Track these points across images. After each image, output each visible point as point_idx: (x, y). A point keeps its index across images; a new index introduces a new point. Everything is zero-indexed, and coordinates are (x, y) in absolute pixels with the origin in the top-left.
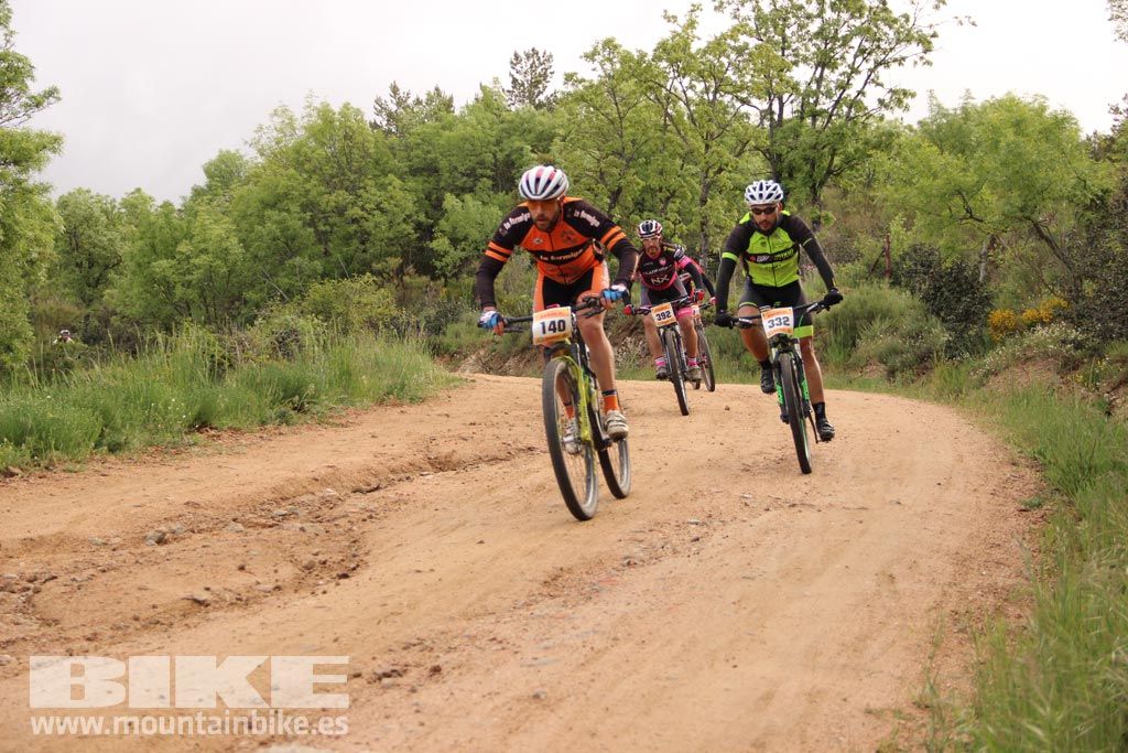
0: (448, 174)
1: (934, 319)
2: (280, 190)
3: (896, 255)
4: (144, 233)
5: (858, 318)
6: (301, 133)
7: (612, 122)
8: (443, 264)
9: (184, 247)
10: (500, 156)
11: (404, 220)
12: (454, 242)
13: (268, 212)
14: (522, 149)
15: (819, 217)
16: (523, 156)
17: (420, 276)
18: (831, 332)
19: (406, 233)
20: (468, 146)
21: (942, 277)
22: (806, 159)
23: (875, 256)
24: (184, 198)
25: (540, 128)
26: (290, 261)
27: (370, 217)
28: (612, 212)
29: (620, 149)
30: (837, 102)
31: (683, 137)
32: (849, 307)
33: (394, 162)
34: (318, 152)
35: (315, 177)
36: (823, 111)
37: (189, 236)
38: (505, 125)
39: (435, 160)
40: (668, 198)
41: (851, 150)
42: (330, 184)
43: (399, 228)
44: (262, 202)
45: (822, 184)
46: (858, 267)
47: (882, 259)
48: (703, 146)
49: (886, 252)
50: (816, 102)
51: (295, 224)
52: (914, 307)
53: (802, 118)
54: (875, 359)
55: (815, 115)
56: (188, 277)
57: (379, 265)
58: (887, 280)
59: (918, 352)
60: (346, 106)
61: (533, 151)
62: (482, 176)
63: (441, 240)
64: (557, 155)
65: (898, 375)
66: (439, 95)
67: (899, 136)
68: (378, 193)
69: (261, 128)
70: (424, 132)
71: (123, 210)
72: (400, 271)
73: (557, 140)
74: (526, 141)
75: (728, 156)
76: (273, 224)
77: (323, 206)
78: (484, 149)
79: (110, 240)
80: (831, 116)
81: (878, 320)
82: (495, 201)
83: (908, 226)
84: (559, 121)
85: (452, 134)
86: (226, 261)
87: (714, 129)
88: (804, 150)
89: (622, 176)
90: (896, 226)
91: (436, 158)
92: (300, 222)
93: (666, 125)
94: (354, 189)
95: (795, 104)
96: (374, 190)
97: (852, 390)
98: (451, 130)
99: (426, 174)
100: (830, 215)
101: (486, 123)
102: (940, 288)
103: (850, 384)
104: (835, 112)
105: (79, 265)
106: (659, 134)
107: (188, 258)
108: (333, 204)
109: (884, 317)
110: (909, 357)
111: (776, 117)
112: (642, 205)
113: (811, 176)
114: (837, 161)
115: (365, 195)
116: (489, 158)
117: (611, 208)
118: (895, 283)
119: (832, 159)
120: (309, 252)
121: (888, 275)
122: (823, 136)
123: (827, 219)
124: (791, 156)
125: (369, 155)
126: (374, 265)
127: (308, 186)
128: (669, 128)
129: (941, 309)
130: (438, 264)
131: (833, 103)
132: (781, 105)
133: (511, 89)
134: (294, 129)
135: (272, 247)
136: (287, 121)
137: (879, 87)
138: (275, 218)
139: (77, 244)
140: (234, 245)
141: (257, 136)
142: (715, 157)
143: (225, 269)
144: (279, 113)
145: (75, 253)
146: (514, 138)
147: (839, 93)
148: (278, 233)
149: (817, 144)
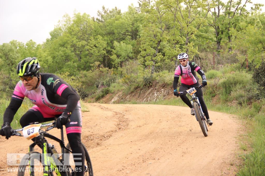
0: (117, 35)
2: (65, 41)
4: (22, 55)
5: (232, 84)
6: (72, 22)
8: (115, 63)
10: (134, 28)
11: (103, 50)
12: (118, 56)
13: (60, 48)
15: (231, 47)
17: (105, 67)
19: (103, 54)
23: (243, 61)
24: (44, 42)
26: (67, 63)
27: (92, 49)
30: (237, 9)
33: (101, 31)
34: (76, 29)
35: (75, 37)
36: (232, 12)
38: (135, 19)
39: (113, 31)
40: (176, 43)
42: (80, 39)
43: (101, 52)
47: (245, 62)
48: (186, 26)
50: (230, 9)
51: (68, 51)
53: (225, 15)
54: (235, 99)
55: (229, 14)
57: (92, 64)
58: (247, 69)
59: (249, 97)
60: (85, 14)
62: (128, 35)
63: (114, 56)
66: (116, 9)
68: (95, 41)
69: (59, 21)
70: (110, 22)
71: (27, 47)
72: (99, 66)
75: (195, 29)
76: (61, 52)
77: (77, 46)
78: (128, 26)
79: (17, 57)
80: (234, 13)
81: (238, 84)
82: (131, 43)
85: (119, 22)
86: (47, 63)
87: (190, 20)
88: (226, 25)
89: (161, 36)
91: (114, 30)
92: (70, 51)
93: (175, 19)
94: (88, 40)
95: (224, 10)
96: (93, 40)
99: (111, 34)
101: (129, 18)
104: (236, 12)
105: (9, 64)
106: (173, 22)
108: (81, 45)
109: (240, 84)
110: (246, 98)
111: (217, 14)
113: (228, 33)
115: (91, 42)
116: (130, 29)
118: (250, 70)
120: (73, 60)
121: (247, 67)
123: (234, 47)
125: (92, 29)
127: (73, 39)
130: (113, 63)
131: (235, 9)
132: (219, 10)
133: (139, 7)
134: (70, 21)
135: (61, 59)
136: (68, 19)
137: (251, 3)
138: (62, 50)
139: (8, 58)
140: (50, 59)
141: (58, 24)
142: (190, 29)
143: (47, 66)
144: (65, 16)
145: (7, 61)
146: (137, 23)
147: (237, 6)
148: (63, 55)
149: (230, 23)
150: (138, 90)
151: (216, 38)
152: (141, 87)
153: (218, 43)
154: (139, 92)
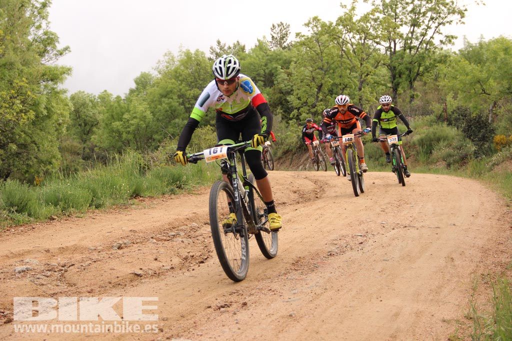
1: (468, 140)
2: (169, 89)
3: (449, 111)
4: (108, 110)
5: (432, 141)
6: (177, 63)
7: (318, 54)
9: (126, 116)
10: (267, 71)
13: (163, 99)
14: (277, 68)
15: (414, 95)
16: (277, 71)
18: (421, 147)
20: (252, 67)
21: (471, 121)
22: (407, 69)
23: (440, 112)
24: (126, 94)
25: (285, 58)
26: (174, 121)
28: (319, 95)
29: (322, 67)
30: (421, 42)
31: (350, 60)
32: (428, 135)
34: (185, 72)
35: (184, 83)
36: (414, 47)
37: (128, 111)
38: (269, 57)
40: (344, 88)
41: (427, 64)
42: (191, 86)
44: (160, 95)
45: (414, 80)
46: (432, 117)
47: (443, 113)
48: (360, 64)
49: (445, 110)
50: (411, 43)
51: (175, 104)
52: (459, 135)
53: (405, 50)
54: (441, 159)
55: (410, 48)
56: (128, 129)
58: (446, 123)
59: (461, 156)
61: (282, 69)
62: (259, 80)
64: (293, 70)
65: (452, 166)
66: (239, 44)
67: (450, 56)
69: (159, 61)
71: (99, 100)
73: (292, 63)
74: (278, 64)
75: (371, 68)
76: (166, 104)
77: (188, 96)
78: (260, 68)
79: (93, 113)
80: (418, 49)
81: (442, 141)
82: (265, 92)
83: (455, 98)
84: (293, 55)
85: (245, 62)
86: (145, 121)
87: (364, 56)
88: (406, 64)
89: (323, 78)
90: (449, 98)
92: (177, 103)
93: (342, 55)
95: (401, 43)
97: (431, 173)
98: (244, 60)
100: (419, 94)
101: (260, 57)
102: (471, 126)
103: (429, 171)
104: (420, 47)
105: (80, 125)
106: (339, 59)
107: (128, 121)
108: (192, 95)
109: (444, 140)
110: (457, 158)
111: (393, 50)
112: (332, 91)
113: (409, 76)
114: (421, 69)
116: (262, 72)
117: (318, 93)
118: (450, 124)
119: (419, 68)
120: (182, 116)
121: (446, 121)
122: (414, 58)
123: (417, 96)
124: (400, 67)
125: (208, 73)
126: (211, 122)
127: (181, 87)
128: (344, 56)
129: (471, 135)
131: (419, 43)
132: (395, 44)
133: (271, 41)
134: (174, 62)
135: (165, 115)
136: (171, 58)
137: (440, 35)
138: (166, 102)
139: (79, 116)
140: (148, 114)
141: (158, 65)
142: (365, 69)
143: (144, 125)
144: (167, 55)
145: (78, 120)
146: (273, 63)
147: (422, 38)
148: (168, 109)
149: (412, 61)
150: (289, 155)
151: (392, 83)
152: (293, 150)
153: (394, 90)
154: (290, 157)
